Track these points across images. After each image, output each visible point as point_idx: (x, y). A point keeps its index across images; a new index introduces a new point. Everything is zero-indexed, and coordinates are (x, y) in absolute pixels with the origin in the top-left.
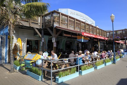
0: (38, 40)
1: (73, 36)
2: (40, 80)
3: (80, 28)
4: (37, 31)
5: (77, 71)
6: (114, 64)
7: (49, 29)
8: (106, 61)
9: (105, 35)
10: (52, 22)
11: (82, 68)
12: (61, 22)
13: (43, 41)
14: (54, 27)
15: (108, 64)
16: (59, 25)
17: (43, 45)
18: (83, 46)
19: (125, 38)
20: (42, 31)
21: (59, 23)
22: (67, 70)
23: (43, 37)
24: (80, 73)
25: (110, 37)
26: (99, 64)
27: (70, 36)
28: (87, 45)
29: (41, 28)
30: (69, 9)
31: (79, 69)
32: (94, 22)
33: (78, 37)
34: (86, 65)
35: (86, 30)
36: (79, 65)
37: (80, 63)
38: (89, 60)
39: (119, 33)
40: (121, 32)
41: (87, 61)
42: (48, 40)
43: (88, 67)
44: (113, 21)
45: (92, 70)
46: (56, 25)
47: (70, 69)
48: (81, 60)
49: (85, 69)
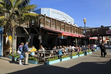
0: (25, 37)
1: (54, 34)
2: (36, 64)
3: (60, 28)
4: (25, 30)
5: (59, 59)
6: (86, 56)
7: (35, 29)
8: (79, 53)
9: (82, 32)
10: (38, 23)
11: (62, 57)
12: (45, 23)
13: (30, 38)
14: (41, 27)
15: (80, 55)
16: (44, 26)
17: (30, 41)
18: (63, 42)
19: (98, 35)
20: (30, 30)
21: (44, 24)
22: (52, 57)
23: (30, 35)
24: (61, 60)
25: (86, 34)
26: (74, 55)
27: (53, 34)
28: (66, 41)
29: (29, 27)
30: (50, 9)
31: (60, 57)
32: (73, 20)
33: (59, 35)
34: (65, 56)
35: (65, 28)
36: (60, 55)
37: (61, 54)
38: (67, 52)
39: (93, 30)
40: (95, 30)
41: (66, 52)
42: (34, 37)
43: (66, 57)
44: (85, 23)
45: (69, 58)
46: (42, 26)
47: (55, 57)
48: (61, 52)
49: (64, 58)
